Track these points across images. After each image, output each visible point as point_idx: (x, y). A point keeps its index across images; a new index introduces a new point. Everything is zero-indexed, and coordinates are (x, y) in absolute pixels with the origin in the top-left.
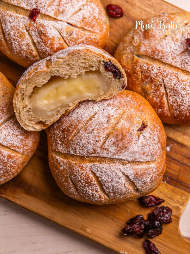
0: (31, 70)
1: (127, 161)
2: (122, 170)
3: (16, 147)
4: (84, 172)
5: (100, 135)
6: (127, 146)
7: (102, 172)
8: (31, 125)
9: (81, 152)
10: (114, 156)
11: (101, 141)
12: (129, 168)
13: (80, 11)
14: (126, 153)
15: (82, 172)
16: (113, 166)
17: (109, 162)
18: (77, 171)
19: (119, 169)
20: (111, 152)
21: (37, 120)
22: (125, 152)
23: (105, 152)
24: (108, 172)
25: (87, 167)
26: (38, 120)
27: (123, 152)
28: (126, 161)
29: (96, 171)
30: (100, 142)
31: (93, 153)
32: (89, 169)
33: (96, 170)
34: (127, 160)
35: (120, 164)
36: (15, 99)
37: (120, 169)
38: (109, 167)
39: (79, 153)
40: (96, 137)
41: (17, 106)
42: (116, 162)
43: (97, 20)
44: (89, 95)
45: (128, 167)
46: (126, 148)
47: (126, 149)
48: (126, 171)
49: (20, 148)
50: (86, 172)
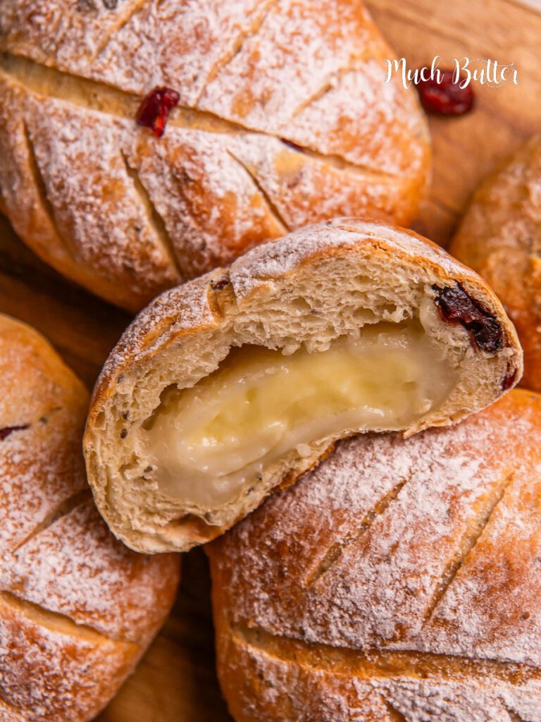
0: (153, 323)
1: (527, 668)
2: (511, 701)
3: (95, 616)
4: (359, 710)
5: (422, 569)
6: (527, 610)
7: (430, 712)
8: (152, 531)
9: (349, 632)
10: (478, 650)
11: (424, 591)
12: (535, 694)
13: (330, 95)
14: (524, 638)
15: (353, 711)
16: (474, 688)
17: (460, 673)
18: (333, 706)
19: (498, 701)
20: (467, 635)
21: (173, 511)
22: (520, 632)
23: (443, 632)
24: (454, 709)
25: (370, 693)
26: (177, 511)
27: (514, 635)
28: (525, 666)
29: (406, 706)
30: (422, 594)
31: (394, 639)
32: (378, 699)
33: (409, 703)
34: (529, 663)
35: (503, 679)
36: (93, 437)
37: (501, 698)
38: (459, 692)
39: (339, 636)
40: (405, 577)
41: (100, 461)
42: (484, 670)
43: (390, 125)
44: (373, 415)
45: (531, 690)
46: (525, 616)
47: (526, 623)
48: (526, 707)
49: (109, 617)
50: (367, 710)
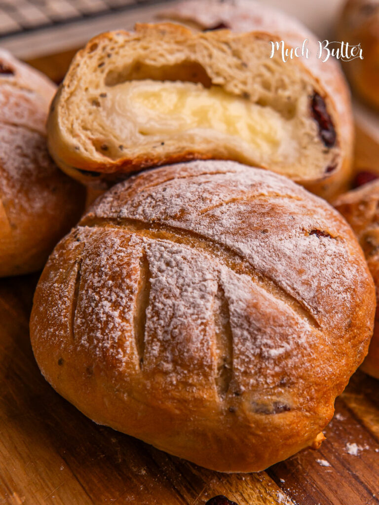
1: (247, 264)
2: (224, 278)
4: (124, 249)
5: (217, 194)
6: (268, 229)
7: (168, 264)
10: (223, 236)
11: (211, 201)
12: (243, 282)
14: (257, 242)
15: (120, 248)
16: (206, 258)
17: (202, 249)
18: (110, 244)
19: (216, 273)
20: (222, 225)
22: (256, 238)
23: (208, 221)
24: (185, 267)
25: (137, 244)
27: (251, 237)
28: (246, 262)
29: (155, 256)
30: (208, 201)
31: (174, 218)
32: (141, 249)
33: (158, 255)
34: (250, 260)
35: (227, 265)
36: (82, 56)
37: (219, 272)
38: (195, 257)
40: (204, 192)
42: (219, 253)
45: (242, 279)
46: (265, 231)
47: (263, 235)
48: (232, 286)
50: (129, 251)
